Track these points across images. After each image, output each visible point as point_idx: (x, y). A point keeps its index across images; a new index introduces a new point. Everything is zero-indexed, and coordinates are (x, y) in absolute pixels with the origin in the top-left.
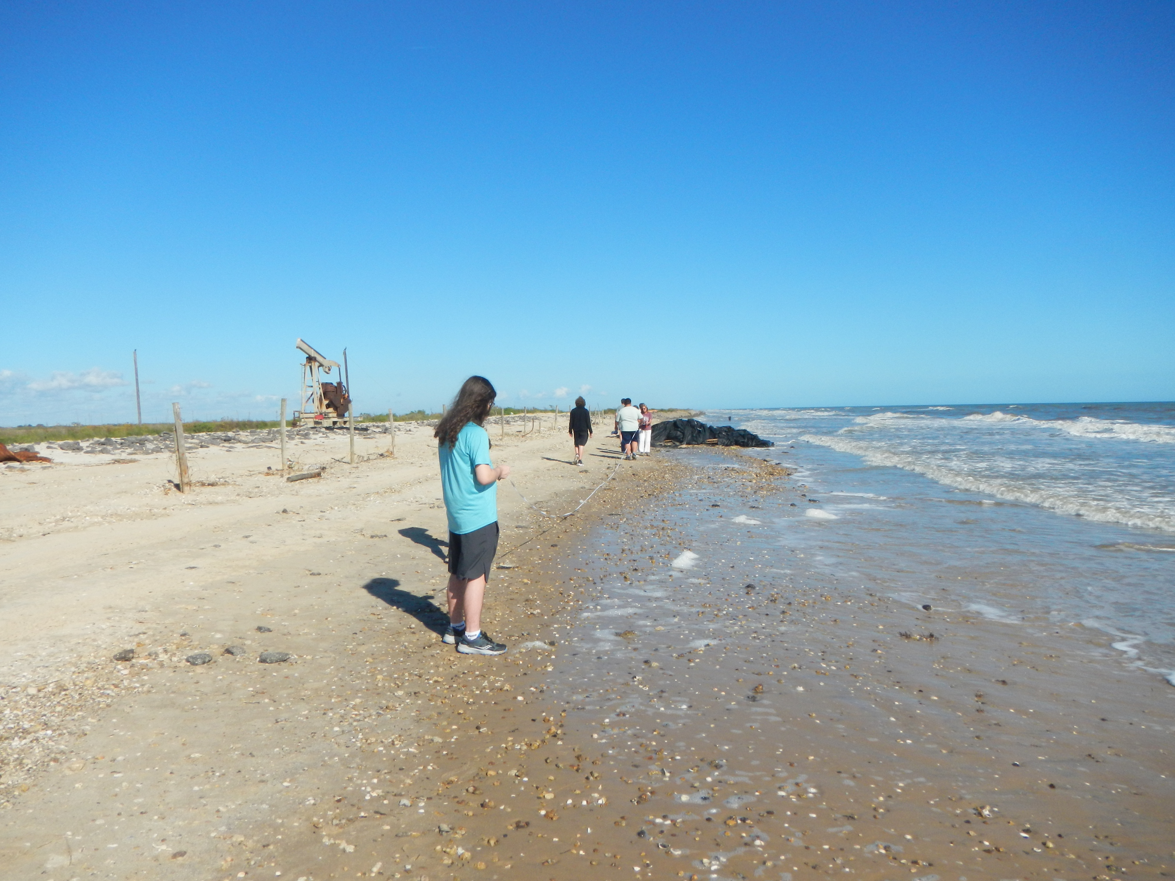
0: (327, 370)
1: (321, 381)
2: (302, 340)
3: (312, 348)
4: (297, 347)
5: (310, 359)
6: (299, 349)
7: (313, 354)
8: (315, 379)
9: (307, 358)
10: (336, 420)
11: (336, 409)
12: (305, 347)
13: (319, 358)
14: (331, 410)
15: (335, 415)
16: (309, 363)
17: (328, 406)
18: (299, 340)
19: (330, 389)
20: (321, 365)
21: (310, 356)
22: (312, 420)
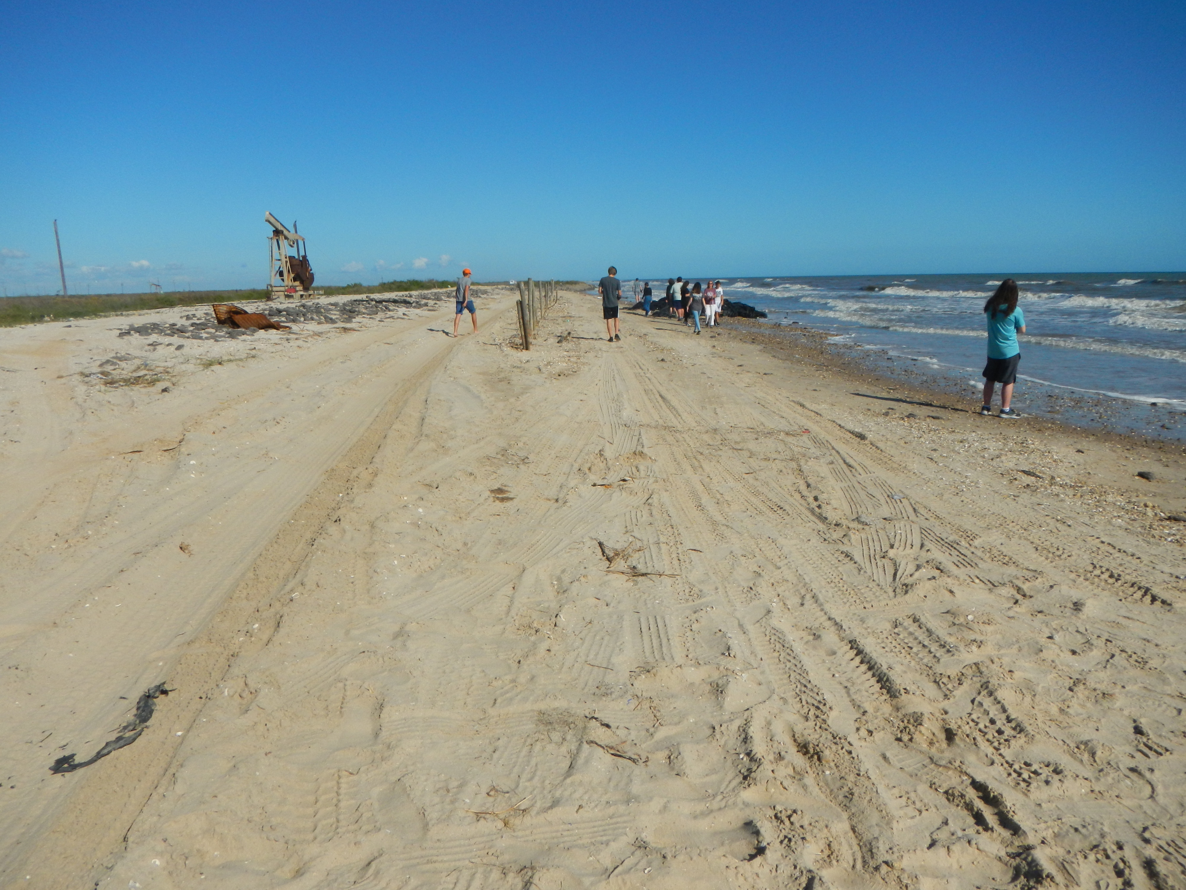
0: (292, 243)
1: (288, 255)
2: (270, 214)
3: (278, 222)
4: (266, 221)
5: (277, 232)
6: (267, 223)
7: (280, 228)
8: (283, 254)
9: (274, 231)
10: (302, 293)
11: (302, 282)
12: (272, 220)
13: (285, 232)
14: (297, 283)
15: (301, 288)
16: (276, 236)
17: (295, 279)
18: (268, 213)
19: (295, 263)
20: (286, 238)
21: (277, 229)
22: (282, 293)
